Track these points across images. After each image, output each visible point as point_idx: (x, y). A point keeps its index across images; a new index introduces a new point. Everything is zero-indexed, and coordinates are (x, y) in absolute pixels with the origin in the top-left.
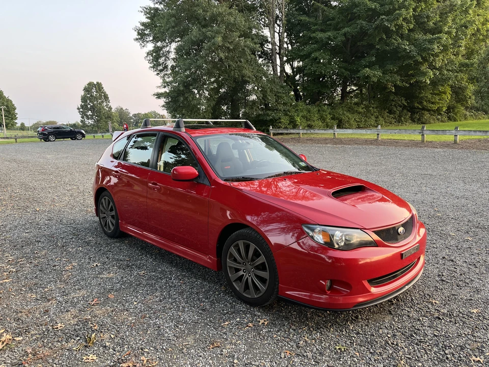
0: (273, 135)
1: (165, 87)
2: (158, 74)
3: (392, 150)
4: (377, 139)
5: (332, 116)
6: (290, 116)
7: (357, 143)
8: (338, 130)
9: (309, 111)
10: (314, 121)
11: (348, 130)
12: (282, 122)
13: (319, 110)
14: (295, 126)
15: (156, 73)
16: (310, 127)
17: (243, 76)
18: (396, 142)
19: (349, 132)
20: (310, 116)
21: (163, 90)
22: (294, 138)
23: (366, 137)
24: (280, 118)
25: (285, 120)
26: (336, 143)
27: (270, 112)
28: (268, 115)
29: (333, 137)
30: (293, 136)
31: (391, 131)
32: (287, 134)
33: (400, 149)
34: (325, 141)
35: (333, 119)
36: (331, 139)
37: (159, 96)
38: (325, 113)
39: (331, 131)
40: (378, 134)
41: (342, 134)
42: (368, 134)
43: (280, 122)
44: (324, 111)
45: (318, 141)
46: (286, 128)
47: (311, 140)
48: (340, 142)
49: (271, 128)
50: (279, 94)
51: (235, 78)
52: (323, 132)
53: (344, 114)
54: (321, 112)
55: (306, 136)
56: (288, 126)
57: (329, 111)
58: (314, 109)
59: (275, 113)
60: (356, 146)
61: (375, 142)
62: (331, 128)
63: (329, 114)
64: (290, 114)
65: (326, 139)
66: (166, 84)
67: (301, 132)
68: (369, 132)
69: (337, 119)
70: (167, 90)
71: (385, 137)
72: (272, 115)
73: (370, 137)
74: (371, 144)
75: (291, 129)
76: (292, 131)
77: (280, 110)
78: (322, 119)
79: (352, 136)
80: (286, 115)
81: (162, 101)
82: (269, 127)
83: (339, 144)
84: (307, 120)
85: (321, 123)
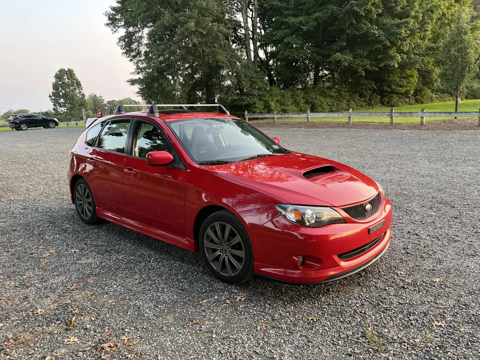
0: (249, 120)
1: (139, 73)
2: (132, 60)
3: (363, 132)
4: (349, 122)
5: (305, 100)
6: (265, 101)
7: (329, 127)
8: (311, 114)
9: (283, 96)
10: (288, 105)
11: (321, 114)
12: (257, 107)
13: (293, 95)
14: (270, 111)
15: (129, 59)
16: (284, 111)
17: (217, 62)
18: (367, 125)
19: (321, 116)
20: (284, 100)
21: (137, 77)
22: (269, 123)
23: (338, 120)
24: (255, 103)
25: (260, 105)
26: (309, 127)
27: (244, 97)
28: (243, 100)
29: (306, 121)
30: (268, 121)
31: (362, 114)
32: (262, 119)
33: (371, 131)
34: (299, 125)
35: (306, 103)
36: (305, 123)
37: (133, 82)
38: (298, 97)
39: (304, 115)
40: (350, 117)
41: (315, 118)
42: (340, 117)
43: (255, 107)
44: (297, 95)
45: (293, 125)
46: (261, 113)
47: (286, 124)
48: (313, 125)
49: (247, 113)
50: (253, 80)
51: (210, 64)
52: (297, 116)
53: (317, 99)
54: (295, 97)
55: (280, 120)
56: (263, 111)
57: (302, 95)
58: (288, 94)
59: (250, 98)
60: (328, 129)
61: (347, 125)
62: (305, 112)
63: (303, 98)
64: (265, 99)
65: (300, 123)
66: (139, 70)
67: (276, 116)
68: (341, 115)
69: (311, 103)
70: (141, 76)
71: (356, 120)
72: (248, 100)
73: (342, 120)
74: (343, 127)
75: (266, 113)
76: (267, 116)
77: (255, 95)
78: (296, 103)
79: (325, 120)
80: (261, 100)
81: (137, 88)
82: (244, 112)
83: (312, 127)
84: (281, 105)
85: (294, 108)
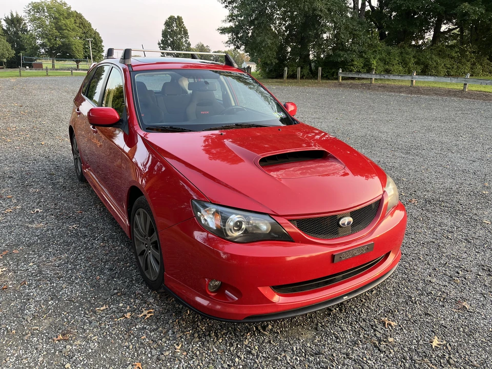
0: (342, 80)
1: (230, 21)
2: (227, 6)
3: (478, 104)
4: (463, 90)
5: (416, 60)
6: (366, 58)
7: (436, 94)
8: (417, 76)
9: (389, 53)
10: (393, 65)
11: (429, 77)
12: (355, 65)
13: (401, 53)
14: (369, 71)
15: (224, 5)
16: (388, 72)
17: (314, 10)
18: (486, 95)
19: (429, 80)
20: (390, 58)
21: (228, 25)
22: (365, 84)
23: (450, 87)
24: (352, 61)
25: (358, 63)
26: (411, 92)
27: (342, 53)
28: (339, 56)
29: (410, 85)
30: (365, 82)
31: (482, 81)
32: (359, 79)
33: (489, 104)
34: (400, 89)
35: (417, 63)
36: (407, 87)
37: (223, 31)
38: (408, 56)
39: (408, 78)
40: (465, 84)
41: (424, 82)
42: (454, 84)
43: (353, 65)
44: (407, 54)
45: (392, 89)
46: (359, 72)
47: (384, 87)
48: (417, 91)
49: (341, 71)
50: (355, 33)
51: (306, 12)
52: (399, 78)
53: (432, 59)
54: (404, 55)
55: (380, 82)
56: (361, 70)
57: (413, 53)
58: (395, 50)
59: (348, 54)
60: (435, 97)
61: (460, 94)
62: (409, 72)
63: (414, 57)
64: (366, 56)
65: (401, 87)
66: (232, 17)
67: (374, 77)
68: (454, 80)
69: (423, 63)
70: (232, 24)
71: (474, 88)
72: (344, 56)
73: (456, 87)
74: (455, 95)
75: (365, 73)
76: (363, 76)
77: (355, 51)
78: (404, 63)
79: (435, 85)
80: (362, 56)
81: (227, 37)
82: (339, 69)
83: (415, 93)
84: (385, 64)
85: (401, 68)
